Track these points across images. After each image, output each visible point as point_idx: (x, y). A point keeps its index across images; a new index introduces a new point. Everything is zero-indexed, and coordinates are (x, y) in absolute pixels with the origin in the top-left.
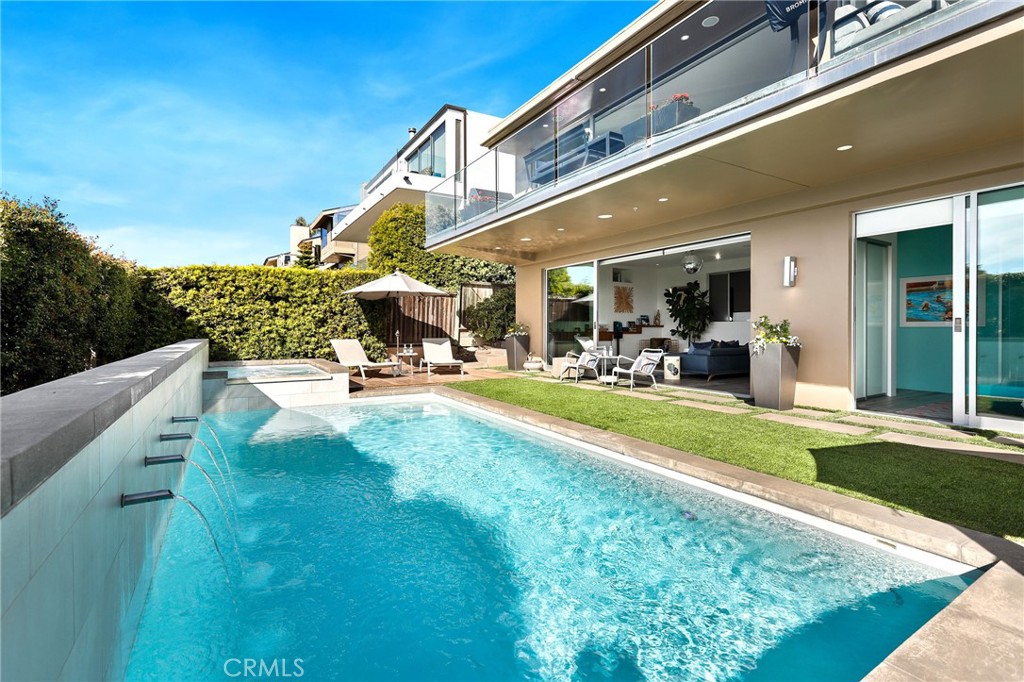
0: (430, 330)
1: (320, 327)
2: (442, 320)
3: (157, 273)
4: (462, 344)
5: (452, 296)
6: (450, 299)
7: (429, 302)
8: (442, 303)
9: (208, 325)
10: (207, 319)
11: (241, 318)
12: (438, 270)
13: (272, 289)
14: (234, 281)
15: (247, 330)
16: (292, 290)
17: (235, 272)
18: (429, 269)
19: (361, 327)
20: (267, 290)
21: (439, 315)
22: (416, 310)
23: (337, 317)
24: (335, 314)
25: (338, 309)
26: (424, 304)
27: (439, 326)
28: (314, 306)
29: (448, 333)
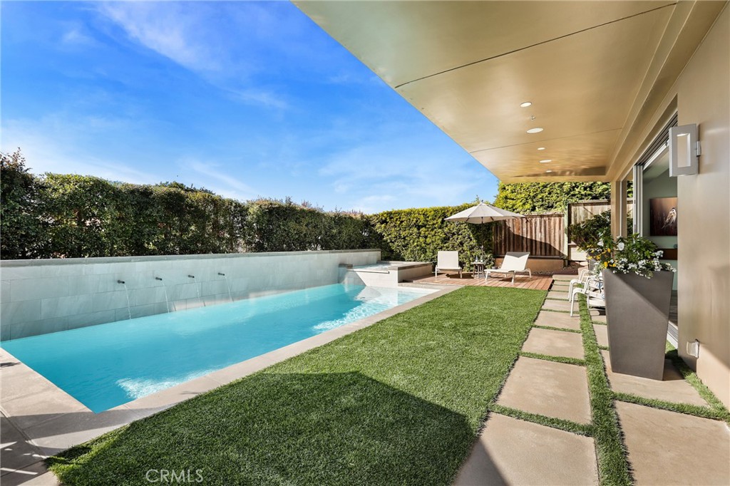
0: (538, 246)
1: (445, 243)
2: (550, 237)
3: (371, 217)
4: (573, 258)
5: (560, 216)
6: (557, 219)
7: (536, 223)
8: (549, 223)
9: (391, 242)
10: (390, 239)
11: (404, 238)
12: (544, 195)
13: (417, 221)
14: (400, 218)
15: (407, 244)
16: (427, 221)
17: (399, 213)
18: (536, 195)
19: (471, 243)
20: (414, 222)
21: (547, 233)
22: (525, 229)
23: (455, 237)
24: (454, 234)
25: (455, 231)
26: (531, 224)
27: (548, 242)
28: (440, 230)
29: (557, 248)
